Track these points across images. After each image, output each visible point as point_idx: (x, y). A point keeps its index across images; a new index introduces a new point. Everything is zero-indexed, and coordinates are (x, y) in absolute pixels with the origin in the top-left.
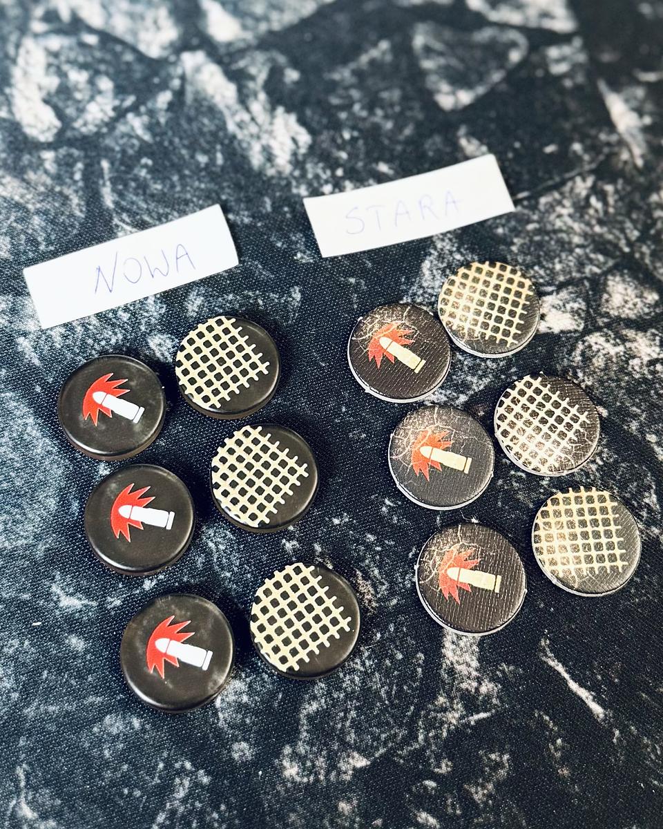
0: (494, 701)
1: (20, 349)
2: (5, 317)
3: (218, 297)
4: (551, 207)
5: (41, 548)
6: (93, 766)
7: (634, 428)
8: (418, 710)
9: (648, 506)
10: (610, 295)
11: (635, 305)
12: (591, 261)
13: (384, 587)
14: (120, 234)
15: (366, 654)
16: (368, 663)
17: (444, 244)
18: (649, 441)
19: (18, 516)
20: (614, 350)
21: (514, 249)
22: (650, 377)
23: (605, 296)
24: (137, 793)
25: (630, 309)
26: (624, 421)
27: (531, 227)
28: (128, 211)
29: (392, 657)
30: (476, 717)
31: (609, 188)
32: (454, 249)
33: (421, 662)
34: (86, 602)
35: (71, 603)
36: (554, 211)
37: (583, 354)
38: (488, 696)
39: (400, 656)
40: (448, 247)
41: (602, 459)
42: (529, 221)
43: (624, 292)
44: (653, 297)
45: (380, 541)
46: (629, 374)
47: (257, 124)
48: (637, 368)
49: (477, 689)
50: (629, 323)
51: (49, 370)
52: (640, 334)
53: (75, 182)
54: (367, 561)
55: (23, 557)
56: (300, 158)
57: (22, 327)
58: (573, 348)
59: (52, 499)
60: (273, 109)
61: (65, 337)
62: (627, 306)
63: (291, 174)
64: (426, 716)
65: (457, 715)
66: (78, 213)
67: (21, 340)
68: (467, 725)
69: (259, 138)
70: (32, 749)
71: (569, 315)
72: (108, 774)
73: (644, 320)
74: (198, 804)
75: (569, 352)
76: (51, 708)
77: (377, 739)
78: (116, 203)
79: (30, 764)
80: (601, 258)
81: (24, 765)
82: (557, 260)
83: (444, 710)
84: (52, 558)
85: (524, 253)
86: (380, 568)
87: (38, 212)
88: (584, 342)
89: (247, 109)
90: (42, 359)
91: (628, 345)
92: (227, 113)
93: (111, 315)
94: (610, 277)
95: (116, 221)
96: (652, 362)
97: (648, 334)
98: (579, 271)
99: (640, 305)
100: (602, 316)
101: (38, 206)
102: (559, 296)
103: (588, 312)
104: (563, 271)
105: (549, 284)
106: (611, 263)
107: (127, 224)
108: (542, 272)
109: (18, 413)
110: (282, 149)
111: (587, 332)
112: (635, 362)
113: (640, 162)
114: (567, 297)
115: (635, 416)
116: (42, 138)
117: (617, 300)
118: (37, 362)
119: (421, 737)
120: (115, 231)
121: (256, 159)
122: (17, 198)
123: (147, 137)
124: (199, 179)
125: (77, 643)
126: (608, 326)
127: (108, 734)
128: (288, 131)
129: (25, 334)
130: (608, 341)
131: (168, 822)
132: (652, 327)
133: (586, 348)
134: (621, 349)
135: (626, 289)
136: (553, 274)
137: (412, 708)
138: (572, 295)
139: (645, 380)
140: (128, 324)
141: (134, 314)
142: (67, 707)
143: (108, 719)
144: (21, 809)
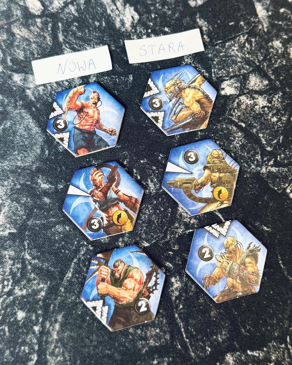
0: (195, 226)
1: (27, 94)
2: (22, 82)
3: (101, 77)
4: (230, 46)
5: (34, 166)
6: (52, 243)
7: (254, 131)
8: (168, 227)
9: (257, 160)
10: (250, 82)
11: (259, 85)
12: (244, 68)
13: (158, 185)
14: (65, 52)
15: (150, 208)
16: (151, 211)
17: (188, 60)
18: (260, 136)
19: (26, 155)
20: (249, 102)
21: (215, 62)
22: (262, 113)
23: (248, 82)
24: (67, 252)
25: (257, 87)
26: (251, 129)
27: (222, 54)
28: (68, 43)
29: (160, 210)
30: (188, 231)
31: (253, 40)
32: (192, 62)
33: (170, 212)
34: (50, 186)
35: (45, 186)
36: (231, 48)
37: (238, 103)
38: (193, 224)
39: (162, 209)
40: (189, 61)
41: (241, 142)
42: (221, 52)
43: (255, 80)
44: (266, 82)
45: (157, 169)
46: (255, 111)
47: (119, 11)
48: (257, 109)
49: (189, 221)
50: (256, 92)
51: (38, 102)
52: (260, 96)
53: (49, 31)
54: (152, 176)
55: (28, 169)
56: (135, 25)
57: (28, 86)
58: (234, 101)
59: (38, 149)
60: (125, 5)
61: (44, 90)
62: (256, 86)
63: (131, 31)
64: (171, 230)
65: (181, 230)
66: (49, 43)
67: (27, 91)
68: (185, 234)
69: (119, 16)
70: (30, 235)
71: (233, 89)
72: (57, 245)
73: (262, 91)
74: (88, 256)
75: (233, 103)
76: (37, 222)
77: (152, 237)
78: (64, 40)
79: (29, 240)
80: (248, 67)
81: (27, 241)
82: (230, 68)
83: (177, 228)
84: (38, 170)
85: (219, 64)
86: (157, 178)
87: (34, 42)
88: (238, 99)
89: (115, 5)
90: (35, 98)
91: (255, 100)
92: (107, 6)
93: (61, 83)
94: (250, 75)
95: (64, 47)
96: (264, 107)
97: (263, 96)
98: (239, 72)
99: (261, 85)
100: (246, 89)
101: (35, 40)
102: (230, 81)
103: (241, 87)
104: (233, 71)
105: (227, 77)
106: (251, 69)
107: (68, 48)
108: (224, 72)
109: (26, 118)
110: (128, 21)
111: (240, 95)
112: (257, 107)
113: (266, 30)
114: (233, 81)
115: (255, 127)
116: (36, 14)
117: (252, 83)
118: (33, 99)
119: (168, 237)
120: (63, 51)
121: (118, 25)
122: (26, 37)
123: (76, 14)
124: (96, 32)
125: (47, 200)
126: (248, 93)
127: (57, 231)
128: (131, 14)
129: (29, 89)
130: (247, 99)
131: (77, 262)
132: (265, 94)
133: (239, 101)
134: (252, 102)
135: (256, 79)
136: (229, 73)
137: (166, 227)
138: (235, 81)
139: (260, 114)
140: (67, 86)
141: (70, 83)
142: (43, 222)
143: (57, 226)
144: (26, 256)
